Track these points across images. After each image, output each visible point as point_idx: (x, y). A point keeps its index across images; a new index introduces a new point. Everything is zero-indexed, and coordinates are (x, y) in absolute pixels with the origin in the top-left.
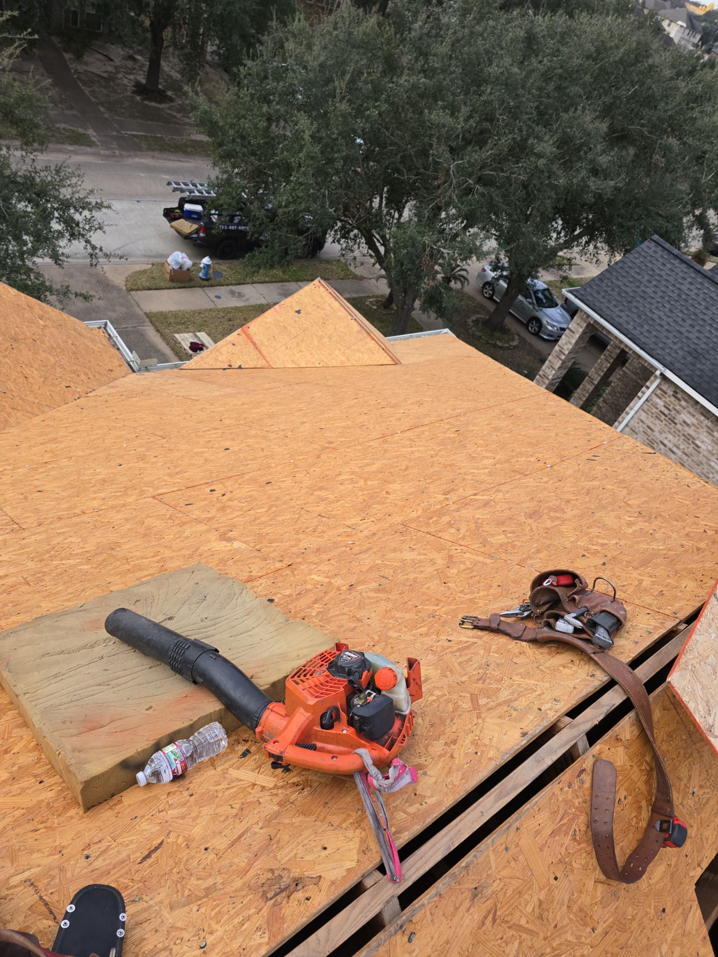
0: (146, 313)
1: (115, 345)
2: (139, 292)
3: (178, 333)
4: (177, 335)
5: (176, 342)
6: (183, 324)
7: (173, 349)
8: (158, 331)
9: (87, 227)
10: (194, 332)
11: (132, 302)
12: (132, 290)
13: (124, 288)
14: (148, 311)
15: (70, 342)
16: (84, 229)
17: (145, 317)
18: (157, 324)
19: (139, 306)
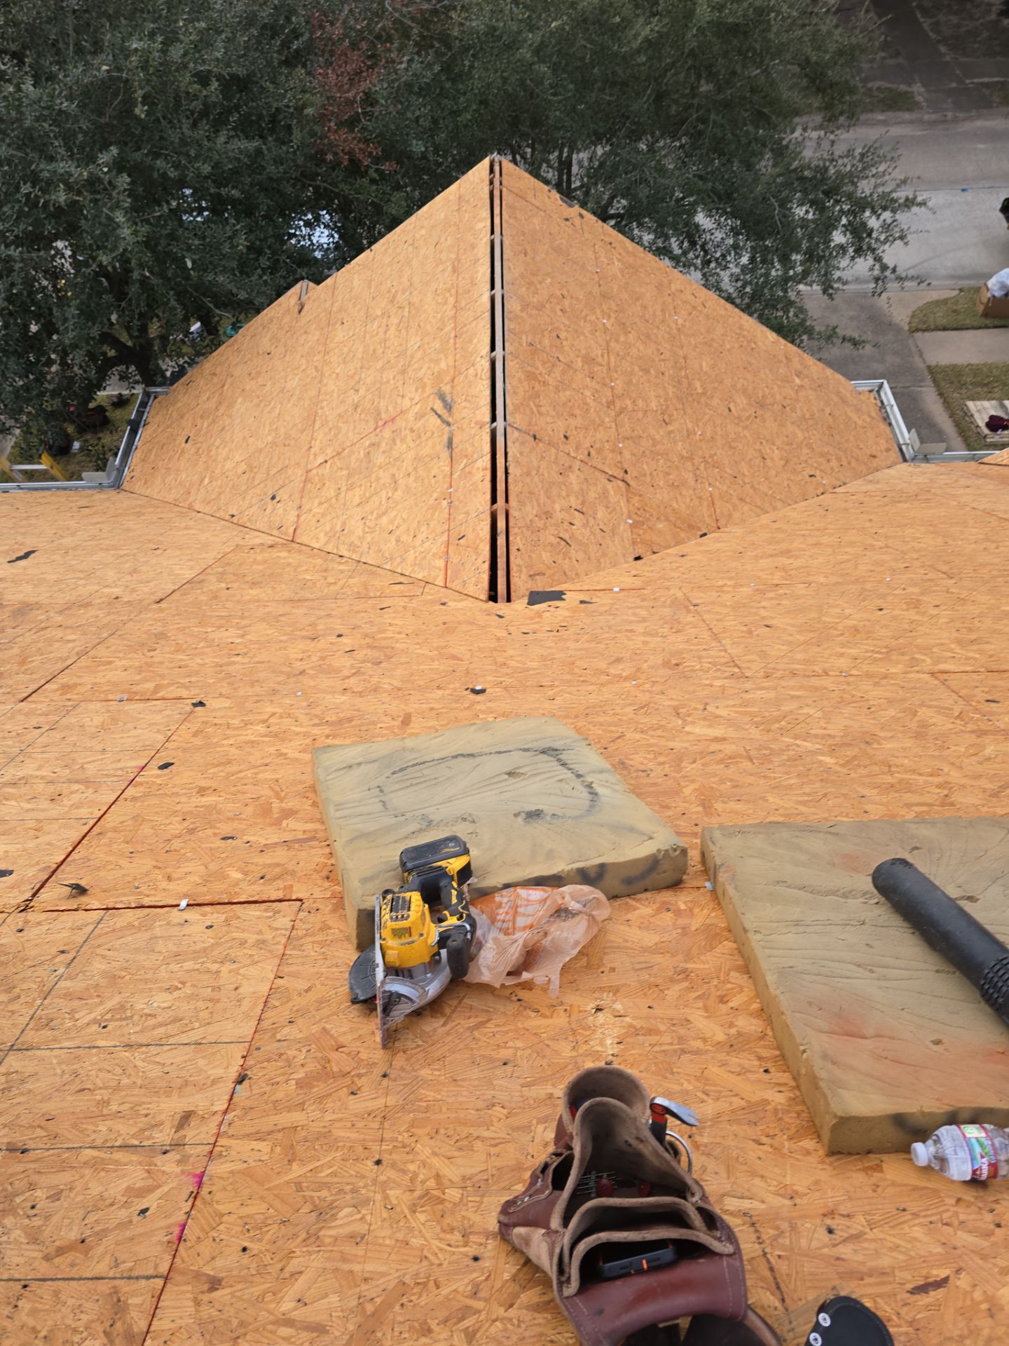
0: (929, 367)
1: (887, 419)
2: (927, 334)
3: (973, 399)
4: (970, 404)
5: (967, 414)
6: (986, 385)
7: (957, 424)
8: (941, 395)
9: (882, 237)
10: (1000, 400)
11: (914, 349)
12: (917, 330)
13: (907, 328)
14: (933, 364)
15: (828, 411)
16: (877, 240)
17: (926, 372)
18: (942, 384)
19: (921, 355)
